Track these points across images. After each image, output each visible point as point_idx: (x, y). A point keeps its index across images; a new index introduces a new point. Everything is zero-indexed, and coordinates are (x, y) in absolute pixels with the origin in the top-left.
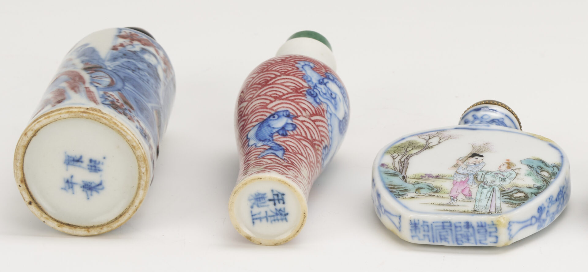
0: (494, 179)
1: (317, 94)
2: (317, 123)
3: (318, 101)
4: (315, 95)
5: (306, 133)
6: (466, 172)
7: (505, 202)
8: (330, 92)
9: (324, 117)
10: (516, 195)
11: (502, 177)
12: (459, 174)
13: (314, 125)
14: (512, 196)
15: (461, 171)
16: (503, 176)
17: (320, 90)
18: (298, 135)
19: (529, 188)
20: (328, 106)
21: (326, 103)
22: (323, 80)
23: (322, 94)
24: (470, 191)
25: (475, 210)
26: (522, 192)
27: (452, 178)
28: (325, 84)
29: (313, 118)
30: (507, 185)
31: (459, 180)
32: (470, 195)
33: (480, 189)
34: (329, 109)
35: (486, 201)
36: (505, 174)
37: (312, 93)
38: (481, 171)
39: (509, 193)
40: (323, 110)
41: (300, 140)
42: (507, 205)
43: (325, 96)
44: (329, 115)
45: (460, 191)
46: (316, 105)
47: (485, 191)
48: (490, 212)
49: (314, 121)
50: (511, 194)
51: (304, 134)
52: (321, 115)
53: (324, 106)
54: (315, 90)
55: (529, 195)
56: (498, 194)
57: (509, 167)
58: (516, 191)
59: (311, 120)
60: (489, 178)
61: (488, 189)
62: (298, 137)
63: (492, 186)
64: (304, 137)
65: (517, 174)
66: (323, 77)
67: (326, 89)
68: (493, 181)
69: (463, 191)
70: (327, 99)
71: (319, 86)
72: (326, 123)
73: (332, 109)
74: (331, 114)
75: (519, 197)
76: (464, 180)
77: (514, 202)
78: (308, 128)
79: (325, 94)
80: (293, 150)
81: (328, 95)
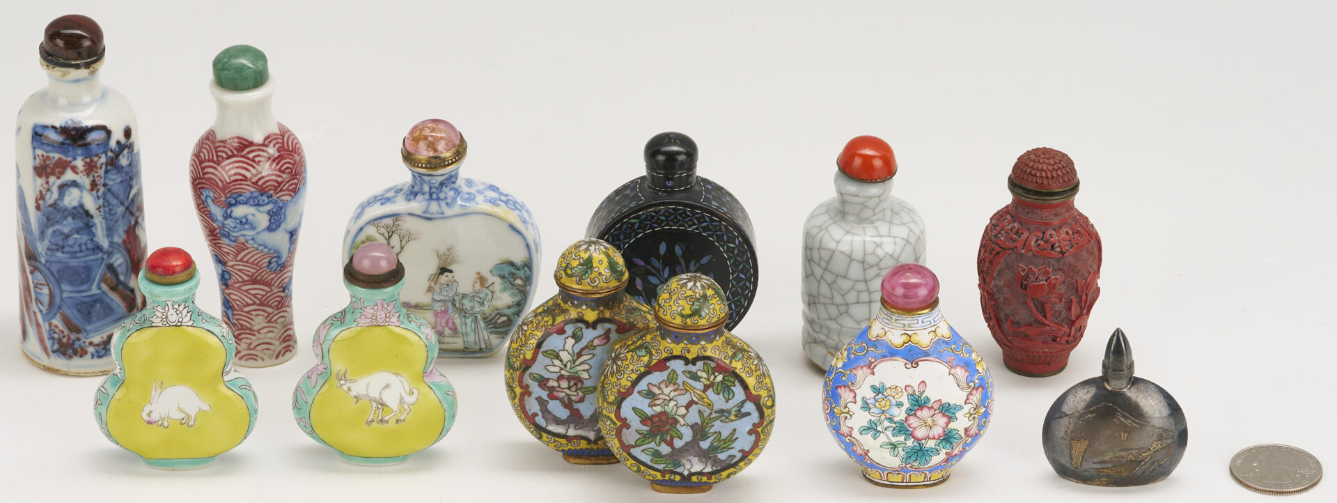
0: (472, 304)
1: (228, 233)
2: (245, 260)
3: (233, 238)
4: (227, 234)
5: (241, 277)
6: (442, 298)
7: (491, 333)
8: (238, 221)
9: (248, 248)
10: (499, 321)
11: (479, 300)
12: (437, 301)
13: (244, 264)
14: (496, 322)
15: (438, 298)
16: (480, 298)
17: (228, 226)
18: (235, 283)
19: (509, 307)
20: (244, 236)
21: (241, 235)
22: (226, 212)
23: (232, 229)
24: (453, 323)
25: (466, 348)
26: (504, 315)
27: (431, 308)
28: (230, 217)
29: (239, 258)
30: (486, 309)
31: (439, 311)
32: (456, 329)
33: (463, 319)
34: (247, 238)
35: (472, 334)
36: (481, 296)
37: (224, 233)
38: (457, 294)
39: (491, 320)
40: (243, 244)
41: (239, 288)
42: (494, 336)
43: (236, 230)
44: (251, 242)
45: (444, 324)
46: (233, 244)
47: (469, 321)
48: (481, 349)
49: (241, 260)
50: (494, 321)
51: (240, 280)
52: (244, 250)
53: (242, 239)
54: (226, 229)
55: (512, 317)
56: (482, 324)
57: (482, 284)
58: (498, 316)
59: (237, 261)
60: (467, 304)
61: (471, 319)
62: (237, 285)
63: (473, 314)
64: (241, 282)
65: (493, 292)
66: (225, 209)
67: (233, 220)
68: (472, 308)
69: (447, 323)
70: (240, 230)
71: (226, 222)
72: (254, 251)
73: (250, 233)
74: (253, 239)
75: (503, 322)
76: (443, 309)
77: (500, 330)
78: (240, 270)
79: (235, 227)
80: (238, 305)
81: (238, 226)
